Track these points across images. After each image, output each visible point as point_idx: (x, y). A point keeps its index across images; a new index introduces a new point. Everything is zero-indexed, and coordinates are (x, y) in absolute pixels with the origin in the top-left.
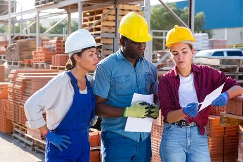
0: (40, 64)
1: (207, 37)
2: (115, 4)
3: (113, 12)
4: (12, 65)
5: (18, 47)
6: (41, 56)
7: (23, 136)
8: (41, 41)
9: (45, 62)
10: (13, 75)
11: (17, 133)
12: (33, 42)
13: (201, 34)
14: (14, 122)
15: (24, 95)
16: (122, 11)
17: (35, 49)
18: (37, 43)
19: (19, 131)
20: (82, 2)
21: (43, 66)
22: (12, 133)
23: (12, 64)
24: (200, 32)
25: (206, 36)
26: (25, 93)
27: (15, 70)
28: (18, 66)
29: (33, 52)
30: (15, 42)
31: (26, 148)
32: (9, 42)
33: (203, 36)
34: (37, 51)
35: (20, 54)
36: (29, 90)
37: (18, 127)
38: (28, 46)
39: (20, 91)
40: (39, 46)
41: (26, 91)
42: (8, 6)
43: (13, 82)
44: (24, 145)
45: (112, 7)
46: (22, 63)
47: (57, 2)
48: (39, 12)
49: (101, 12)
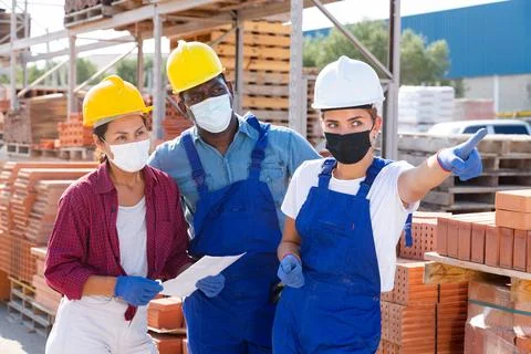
0: (73, 149)
1: (452, 95)
2: (235, 19)
3: (231, 37)
4: (17, 153)
5: (28, 112)
6: (76, 133)
7: (29, 306)
8: (76, 99)
9: (85, 146)
10: (9, 173)
11: (19, 300)
12: (62, 103)
13: (438, 89)
14: (12, 276)
15: (30, 216)
16: (252, 36)
17: (64, 117)
18: (69, 103)
19: (22, 295)
20: (161, 15)
21: (79, 154)
22: (9, 300)
23: (17, 149)
24: (438, 83)
25: (450, 92)
26: (33, 211)
27: (14, 163)
28: (28, 155)
29: (60, 123)
30: (23, 103)
31: (34, 332)
32: (12, 102)
33: (444, 92)
34: (69, 121)
35: (34, 129)
36: (43, 207)
37: (20, 288)
38: (49, 112)
39: (24, 208)
40: (73, 111)
41: (36, 208)
42: (9, 25)
43: (9, 188)
44: (31, 327)
45: (228, 27)
46: (37, 148)
47: (110, 17)
48: (74, 38)
49: (207, 38)
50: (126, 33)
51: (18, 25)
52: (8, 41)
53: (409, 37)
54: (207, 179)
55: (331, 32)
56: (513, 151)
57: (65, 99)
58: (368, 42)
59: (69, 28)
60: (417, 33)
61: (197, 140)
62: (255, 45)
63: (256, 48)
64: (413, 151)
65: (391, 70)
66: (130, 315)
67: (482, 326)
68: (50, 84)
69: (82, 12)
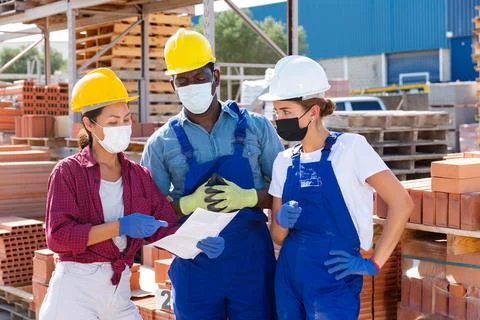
2: (140, 12)
16: (151, 27)
20: (73, 10)
45: (133, 19)
47: (23, 11)
49: (110, 29)
53: (270, 24)
54: (195, 153)
55: (200, 20)
56: (394, 125)
58: (235, 29)
60: (277, 20)
61: (185, 122)
62: (154, 35)
63: (154, 38)
66: (115, 280)
67: (418, 277)
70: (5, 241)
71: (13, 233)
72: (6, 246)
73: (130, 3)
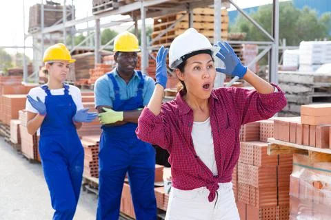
2: (188, 8)
3: (186, 18)
8: (100, 56)
12: (92, 57)
13: (325, 43)
16: (201, 16)
17: (93, 66)
18: (96, 58)
20: (145, 7)
24: (325, 39)
29: (91, 70)
33: (328, 45)
34: (96, 69)
35: (76, 73)
38: (85, 63)
40: (98, 62)
42: (62, 12)
45: (185, 12)
46: (78, 84)
48: (98, 20)
49: (174, 18)
50: (128, 16)
51: (68, 13)
52: (62, 22)
57: (93, 55)
59: (96, 15)
62: (202, 22)
63: (203, 24)
64: (290, 83)
65: (274, 37)
68: (89, 46)
69: (102, 5)
70: (92, 150)
71: (97, 146)
72: (93, 153)
73: (182, 2)
